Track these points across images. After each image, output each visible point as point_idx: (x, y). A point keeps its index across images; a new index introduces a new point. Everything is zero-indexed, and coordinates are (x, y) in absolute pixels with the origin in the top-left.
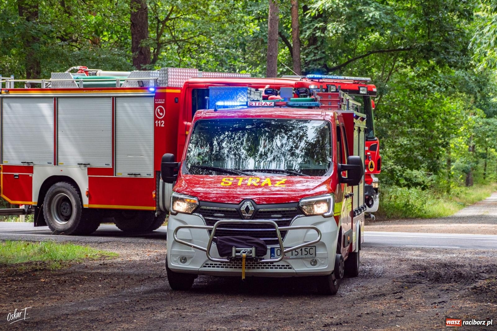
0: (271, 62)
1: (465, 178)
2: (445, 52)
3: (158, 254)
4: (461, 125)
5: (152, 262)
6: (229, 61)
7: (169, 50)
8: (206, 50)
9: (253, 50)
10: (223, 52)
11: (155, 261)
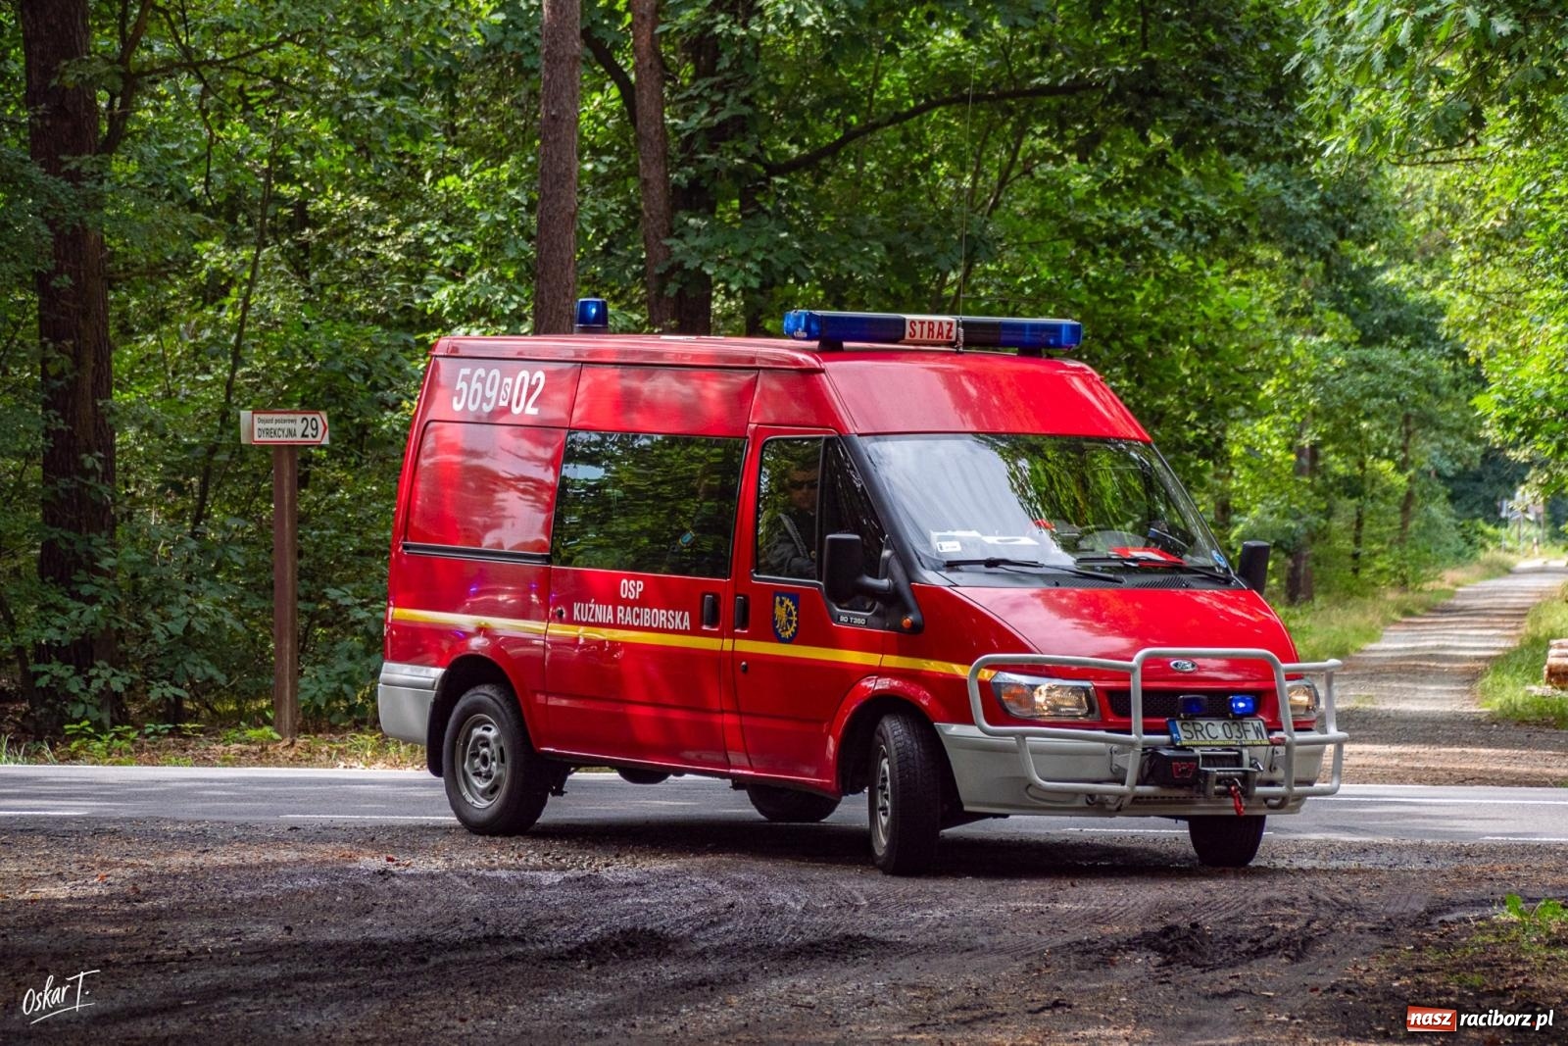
0: (556, 141)
1: (1285, 574)
2: (1207, 96)
3: (141, 871)
4: (1270, 374)
5: (115, 903)
6: (392, 139)
7: (166, 98)
8: (308, 98)
9: (484, 97)
10: (372, 110)
11: (128, 901)
